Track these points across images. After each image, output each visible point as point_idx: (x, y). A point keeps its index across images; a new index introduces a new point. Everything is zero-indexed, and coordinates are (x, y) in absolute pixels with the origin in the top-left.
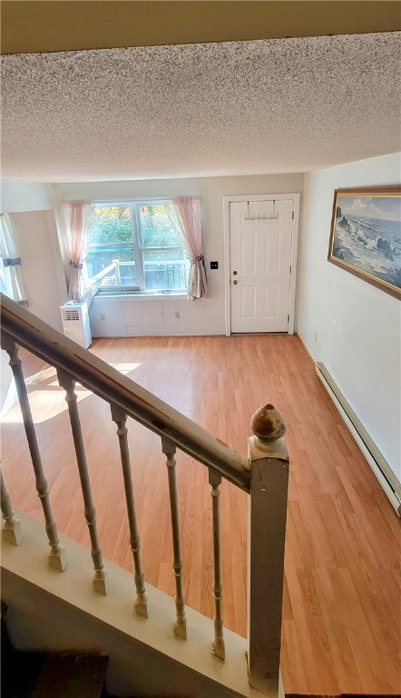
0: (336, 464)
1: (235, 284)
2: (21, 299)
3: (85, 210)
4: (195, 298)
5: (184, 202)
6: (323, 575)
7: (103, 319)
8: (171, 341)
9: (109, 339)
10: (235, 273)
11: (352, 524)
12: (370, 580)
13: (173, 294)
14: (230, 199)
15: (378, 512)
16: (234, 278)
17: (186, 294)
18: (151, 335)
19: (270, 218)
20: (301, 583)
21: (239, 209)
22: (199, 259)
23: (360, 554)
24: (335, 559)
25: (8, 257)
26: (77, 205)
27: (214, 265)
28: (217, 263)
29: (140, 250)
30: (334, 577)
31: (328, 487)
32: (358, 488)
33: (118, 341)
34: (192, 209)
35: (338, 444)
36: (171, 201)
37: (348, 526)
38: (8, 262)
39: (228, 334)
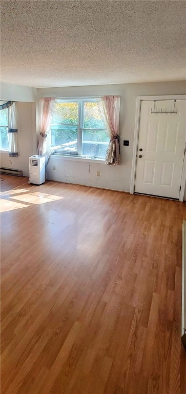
0: (155, 291)
1: (140, 157)
2: (15, 152)
3: (51, 103)
4: (110, 163)
5: (109, 99)
6: (91, 355)
7: (54, 169)
8: (91, 190)
9: (56, 182)
10: (141, 150)
11: (139, 334)
12: (125, 376)
13: (97, 159)
14: (142, 98)
15: (168, 335)
16: (140, 153)
17: (105, 160)
18: (81, 184)
19: (171, 112)
20: (71, 352)
21: (148, 105)
22: (116, 138)
23: (131, 356)
24: (108, 350)
25: (11, 128)
26: (48, 100)
27: (126, 143)
28: (128, 142)
29: (81, 130)
30: (97, 360)
31: (137, 302)
32: (162, 313)
33: (60, 184)
34: (113, 104)
35: (168, 279)
36: (100, 99)
37: (135, 334)
38: (11, 131)
39: (132, 192)
